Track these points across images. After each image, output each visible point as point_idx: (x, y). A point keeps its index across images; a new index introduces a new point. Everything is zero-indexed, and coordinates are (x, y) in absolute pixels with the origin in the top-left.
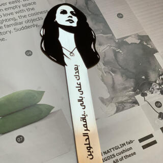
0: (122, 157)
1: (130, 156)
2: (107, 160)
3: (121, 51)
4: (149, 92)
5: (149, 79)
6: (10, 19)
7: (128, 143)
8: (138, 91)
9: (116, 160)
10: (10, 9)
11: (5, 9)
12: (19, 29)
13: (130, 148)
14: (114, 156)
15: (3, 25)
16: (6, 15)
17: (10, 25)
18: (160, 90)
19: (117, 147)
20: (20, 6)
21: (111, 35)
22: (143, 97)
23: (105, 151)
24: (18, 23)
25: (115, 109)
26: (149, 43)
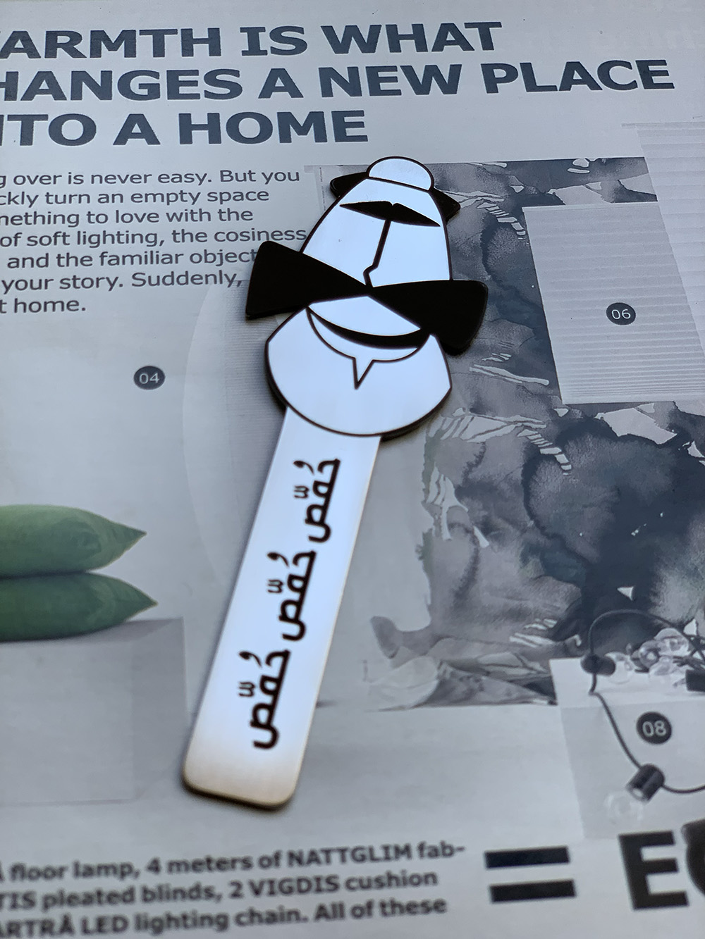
0: (370, 905)
1: (410, 908)
4: (627, 663)
5: (655, 605)
6: (133, 236)
7: (426, 852)
8: (575, 641)
9: (334, 906)
10: (155, 201)
11: (133, 198)
12: (154, 281)
13: (427, 876)
14: (333, 884)
15: (95, 253)
16: (129, 217)
17: (124, 257)
18: (687, 667)
19: (367, 853)
20: (199, 194)
21: (547, 382)
22: (590, 677)
23: (301, 853)
24: (161, 258)
25: (431, 686)
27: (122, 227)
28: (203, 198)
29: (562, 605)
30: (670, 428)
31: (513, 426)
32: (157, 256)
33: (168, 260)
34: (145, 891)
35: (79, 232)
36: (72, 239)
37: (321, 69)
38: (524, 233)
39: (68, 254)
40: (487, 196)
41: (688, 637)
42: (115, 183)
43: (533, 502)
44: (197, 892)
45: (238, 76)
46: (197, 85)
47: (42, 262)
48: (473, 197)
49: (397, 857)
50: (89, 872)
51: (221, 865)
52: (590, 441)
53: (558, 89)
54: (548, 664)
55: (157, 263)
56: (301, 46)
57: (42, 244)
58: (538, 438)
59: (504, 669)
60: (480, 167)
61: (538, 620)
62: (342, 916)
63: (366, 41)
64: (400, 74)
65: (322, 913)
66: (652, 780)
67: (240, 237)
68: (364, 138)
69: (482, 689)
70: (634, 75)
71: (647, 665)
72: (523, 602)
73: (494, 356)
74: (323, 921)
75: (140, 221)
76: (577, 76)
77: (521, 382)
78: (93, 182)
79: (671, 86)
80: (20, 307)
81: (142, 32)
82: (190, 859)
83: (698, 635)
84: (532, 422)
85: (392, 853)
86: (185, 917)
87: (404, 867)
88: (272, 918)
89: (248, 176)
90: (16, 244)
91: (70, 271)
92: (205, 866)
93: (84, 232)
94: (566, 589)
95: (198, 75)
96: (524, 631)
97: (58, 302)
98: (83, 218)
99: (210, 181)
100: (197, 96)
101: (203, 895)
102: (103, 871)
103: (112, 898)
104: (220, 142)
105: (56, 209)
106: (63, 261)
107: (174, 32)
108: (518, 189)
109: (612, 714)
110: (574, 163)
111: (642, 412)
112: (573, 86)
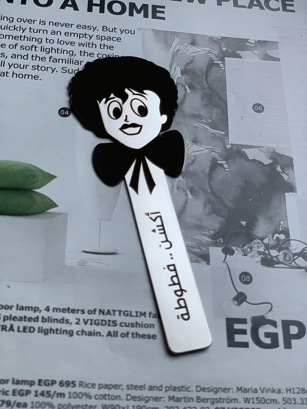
0: (128, 333)
1: (143, 336)
2: (98, 324)
3: (226, 166)
4: (239, 252)
5: (254, 229)
6: (64, 51)
7: (152, 315)
8: (221, 240)
10: (74, 36)
11: (65, 34)
12: (70, 71)
13: (151, 325)
14: (115, 323)
15: (47, 56)
16: (63, 42)
17: (59, 59)
18: (262, 256)
19: (129, 313)
20: (93, 35)
21: (224, 133)
22: (224, 255)
23: (104, 310)
26: (286, 171)
27: (60, 46)
28: (94, 37)
29: (217, 226)
30: (270, 159)
31: (209, 150)
32: (73, 61)
33: (77, 63)
34: (43, 318)
35: (42, 46)
36: (38, 49)
38: (224, 69)
39: (36, 55)
40: (211, 51)
41: (264, 244)
42: (58, 26)
43: (211, 182)
44: (62, 321)
47: (25, 57)
48: (205, 50)
49: (140, 316)
50: (22, 308)
51: (73, 311)
52: (238, 160)
53: (247, 7)
54: (209, 248)
55: (73, 64)
57: (26, 50)
58: (217, 156)
59: (192, 248)
60: (210, 37)
61: (207, 231)
62: (117, 336)
65: (109, 334)
66: (241, 298)
68: (164, 18)
70: (279, 5)
71: (247, 253)
72: (202, 223)
73: (204, 120)
74: (109, 337)
75: (67, 44)
76: (255, 3)
77: (213, 132)
78: (49, 25)
79: (294, 11)
80: (15, 75)
82: (61, 308)
83: (268, 244)
84: (215, 149)
85: (139, 314)
86: (57, 330)
87: (143, 321)
88: (90, 334)
89: (114, 30)
90: (15, 48)
91: (37, 63)
92: (67, 311)
93: (44, 47)
94: (220, 219)
96: (201, 234)
97: (30, 75)
98: (44, 40)
99: (98, 30)
101: (65, 322)
102: (27, 309)
103: (30, 319)
104: (104, 13)
105: (33, 35)
106: (34, 58)
108: (224, 49)
109: (231, 271)
110: (249, 41)
111: (261, 150)
112: (253, 7)
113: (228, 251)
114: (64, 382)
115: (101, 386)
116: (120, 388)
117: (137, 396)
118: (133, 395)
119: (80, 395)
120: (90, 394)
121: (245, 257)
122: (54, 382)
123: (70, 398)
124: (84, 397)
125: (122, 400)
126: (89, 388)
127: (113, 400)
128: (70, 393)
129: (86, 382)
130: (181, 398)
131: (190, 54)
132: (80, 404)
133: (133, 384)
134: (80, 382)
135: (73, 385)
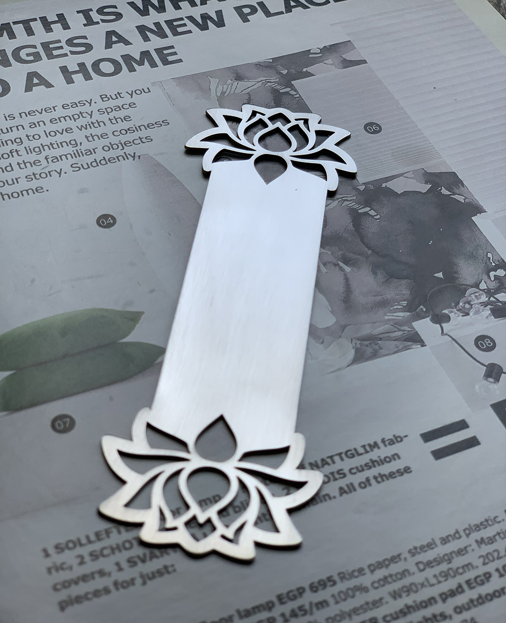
0: (368, 480)
1: (392, 475)
3: (372, 213)
4: (455, 313)
5: (457, 278)
6: (61, 143)
7: (387, 443)
8: (421, 308)
9: (347, 485)
10: (66, 121)
11: (51, 121)
12: (86, 166)
13: (393, 456)
14: (341, 474)
15: (41, 157)
16: (54, 133)
17: (60, 156)
18: (489, 307)
19: (353, 452)
20: (92, 112)
22: (438, 325)
23: (316, 462)
24: (84, 153)
25: (351, 354)
26: (457, 191)
27: (52, 139)
28: (96, 113)
29: (406, 292)
30: (426, 183)
32: (81, 152)
33: (89, 153)
35: (25, 148)
36: (22, 152)
37: (136, 27)
38: (298, 96)
39: (24, 161)
40: (268, 79)
41: (483, 290)
42: (35, 115)
43: (366, 240)
45: (87, 39)
46: (63, 49)
47: (9, 169)
48: (260, 82)
49: (372, 451)
52: (384, 200)
53: (285, 12)
54: (412, 325)
55: (83, 156)
56: (119, 16)
57: (4, 158)
58: (354, 205)
59: (388, 334)
60: (256, 64)
61: (396, 304)
62: (355, 490)
63: (157, 6)
64: (186, 21)
66: (495, 371)
67: (128, 132)
68: (180, 61)
69: (381, 349)
71: (467, 311)
72: (384, 296)
74: (345, 495)
75: (62, 134)
76: (292, 4)
78: (21, 117)
80: (6, 197)
81: (14, 23)
83: (488, 288)
84: (346, 197)
85: (368, 449)
87: (379, 455)
89: (118, 95)
91: (30, 170)
93: (29, 147)
94: (405, 283)
95: (61, 42)
96: (391, 311)
97: (28, 190)
98: (24, 139)
99: (96, 103)
100: (66, 55)
102: (203, 503)
104: (92, 79)
105: (5, 137)
106: (22, 166)
107: (35, 20)
108: (284, 72)
109: (459, 342)
110: (311, 51)
111: (407, 178)
112: (293, 9)
113: (440, 319)
114: (316, 584)
115: (373, 568)
116: (400, 559)
117: (431, 558)
118: (425, 561)
119: (350, 593)
120: (364, 585)
121: (469, 316)
122: (301, 591)
123: (337, 603)
124: (358, 593)
125: (414, 574)
126: (357, 577)
127: (401, 579)
128: (333, 596)
129: (347, 571)
130: (494, 536)
131: (242, 92)
132: (358, 605)
133: (416, 545)
134: (339, 574)
135: (331, 583)
